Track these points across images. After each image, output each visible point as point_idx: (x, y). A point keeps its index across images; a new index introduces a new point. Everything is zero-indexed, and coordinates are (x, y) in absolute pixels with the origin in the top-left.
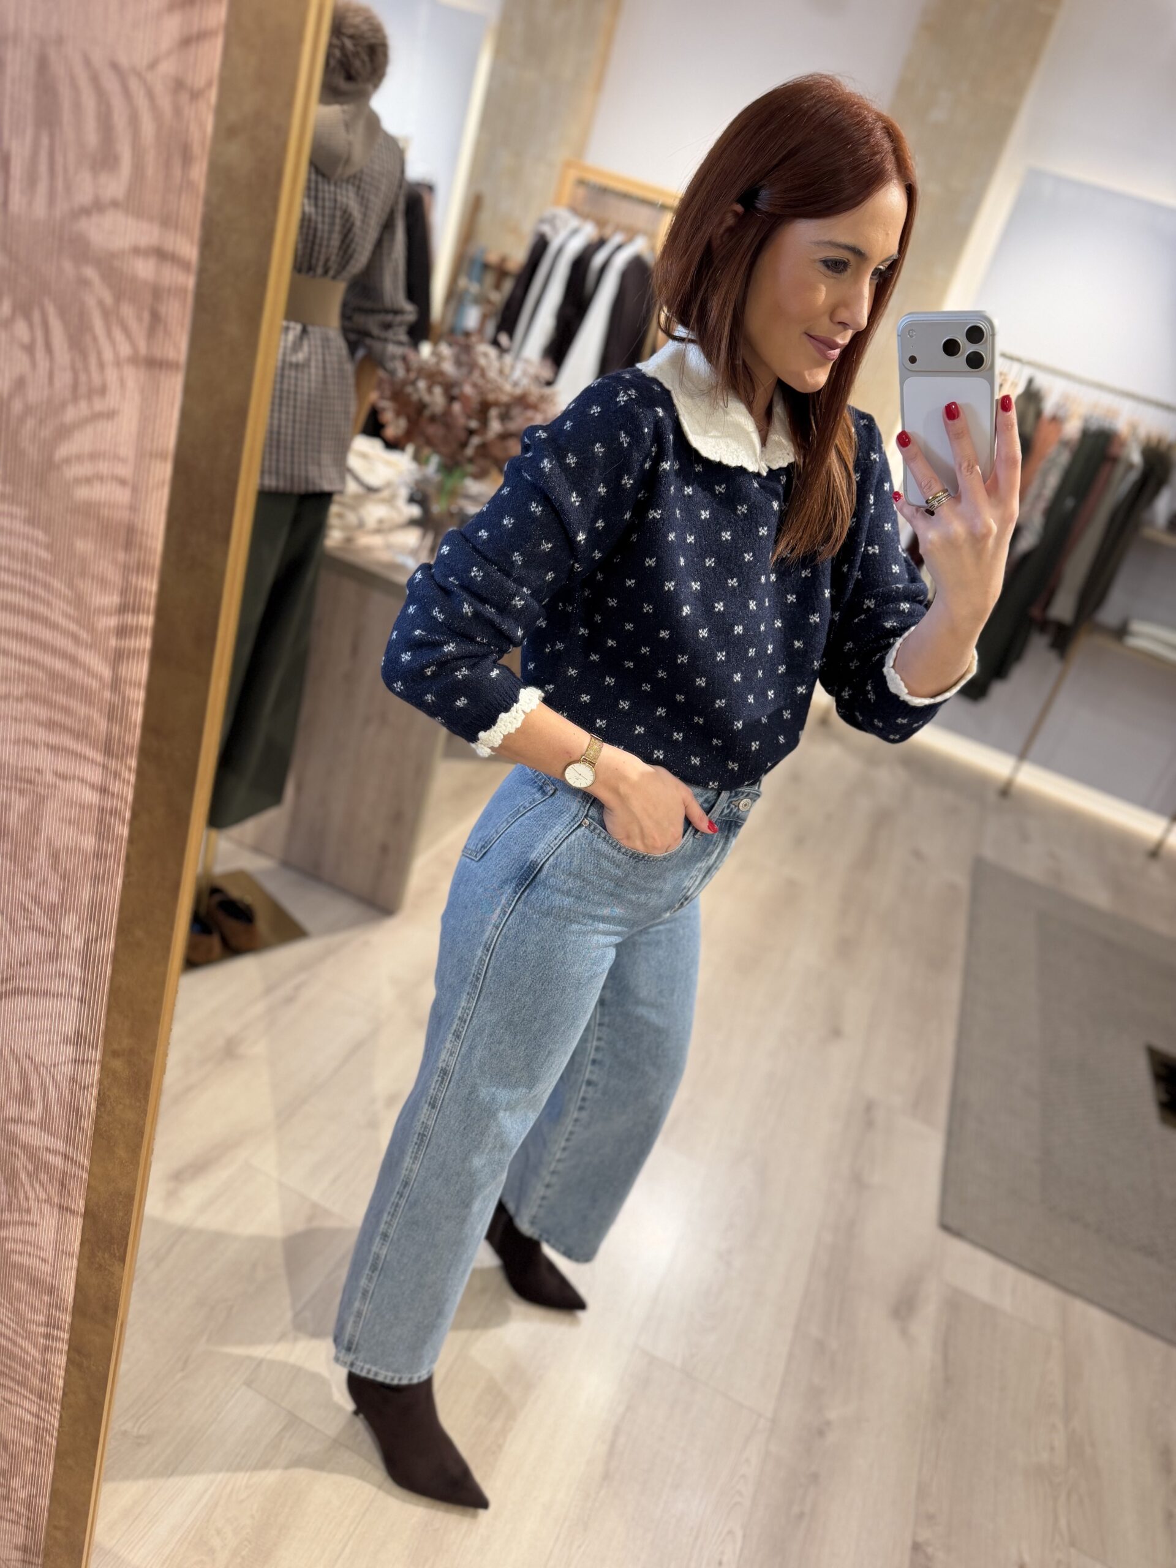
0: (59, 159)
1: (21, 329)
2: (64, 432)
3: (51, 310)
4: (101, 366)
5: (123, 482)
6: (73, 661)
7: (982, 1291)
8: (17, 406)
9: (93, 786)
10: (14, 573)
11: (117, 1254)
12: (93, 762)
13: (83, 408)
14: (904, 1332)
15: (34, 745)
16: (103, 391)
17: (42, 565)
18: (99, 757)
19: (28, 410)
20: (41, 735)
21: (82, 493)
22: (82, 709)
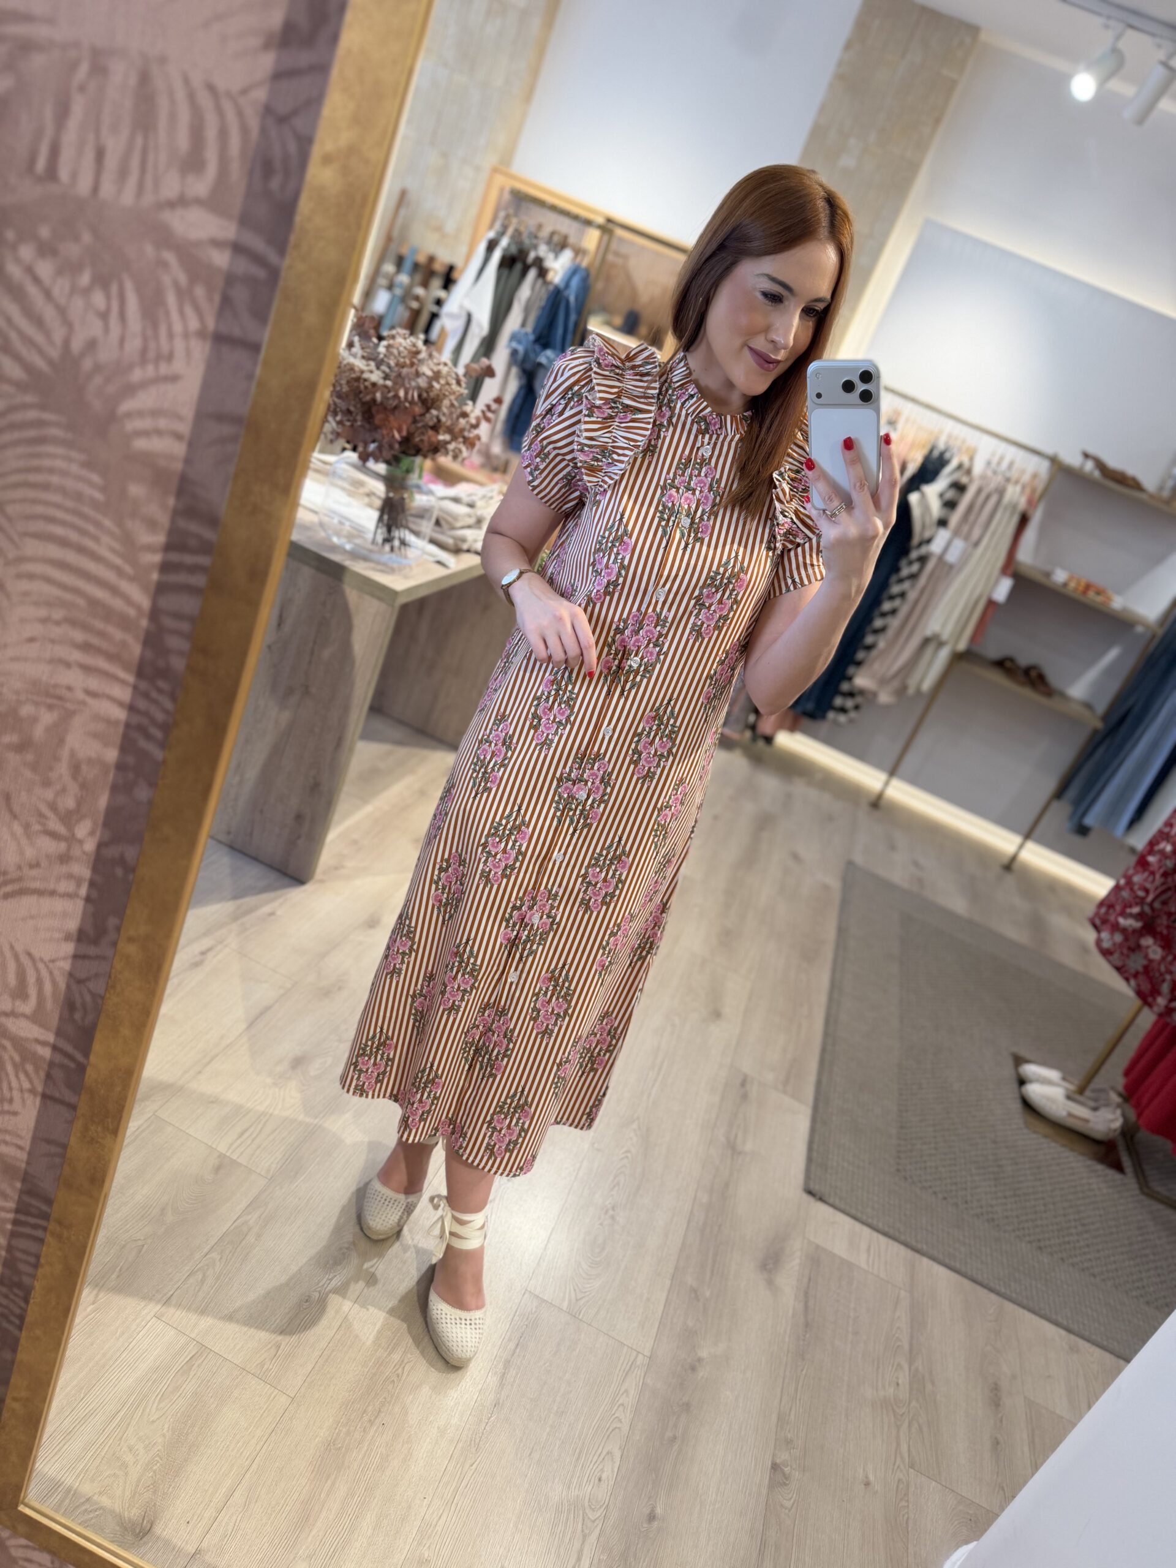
0: (151, 157)
1: (98, 299)
2: (130, 390)
3: (129, 286)
4: (171, 336)
5: (178, 436)
6: (114, 590)
7: (840, 1248)
8: (87, 364)
9: (121, 704)
10: (67, 510)
11: (111, 1127)
12: (123, 682)
13: (150, 370)
14: (770, 1283)
15: (68, 665)
16: (170, 357)
17: (95, 504)
18: (131, 678)
19: (98, 368)
20: (76, 656)
21: (141, 444)
22: (118, 635)
